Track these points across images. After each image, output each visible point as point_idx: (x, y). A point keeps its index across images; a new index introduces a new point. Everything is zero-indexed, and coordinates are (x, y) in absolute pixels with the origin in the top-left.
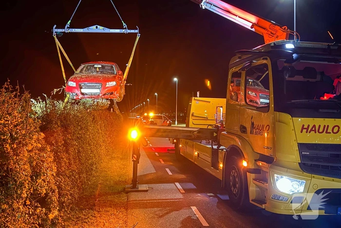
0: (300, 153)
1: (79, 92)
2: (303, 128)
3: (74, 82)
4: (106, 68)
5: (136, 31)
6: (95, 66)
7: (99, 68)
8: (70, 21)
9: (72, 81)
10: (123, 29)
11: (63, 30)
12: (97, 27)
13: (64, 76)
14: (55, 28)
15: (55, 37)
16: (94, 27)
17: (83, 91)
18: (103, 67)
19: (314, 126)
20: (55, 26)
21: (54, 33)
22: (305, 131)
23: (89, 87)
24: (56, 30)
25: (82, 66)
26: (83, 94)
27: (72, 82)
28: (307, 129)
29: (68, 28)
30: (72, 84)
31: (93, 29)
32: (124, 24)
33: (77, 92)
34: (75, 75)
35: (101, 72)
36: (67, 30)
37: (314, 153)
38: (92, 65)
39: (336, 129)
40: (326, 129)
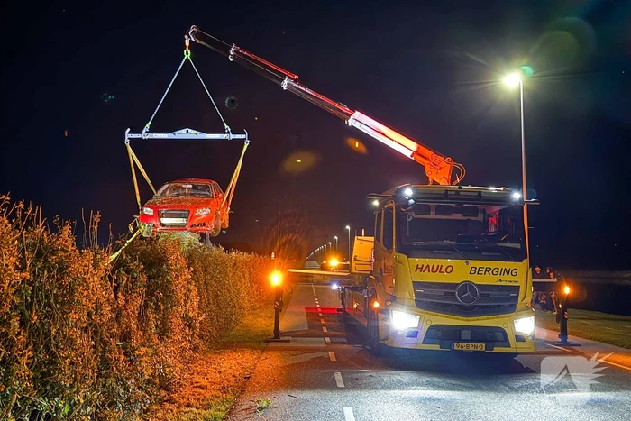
0: (415, 291)
1: (158, 223)
2: (417, 268)
3: (151, 208)
4: (200, 188)
5: (244, 136)
6: (184, 186)
7: (189, 188)
8: (149, 123)
9: (149, 207)
10: (225, 133)
11: (139, 136)
12: (187, 131)
13: (139, 201)
14: (129, 133)
15: (128, 145)
16: (184, 131)
17: (164, 220)
18: (195, 187)
19: (428, 266)
20: (129, 130)
21: (127, 140)
22: (419, 270)
23: (172, 216)
24: (128, 136)
25: (167, 186)
26: (163, 225)
27: (149, 209)
28: (421, 268)
29: (146, 132)
30: (148, 211)
31: (182, 134)
32: (226, 127)
33: (155, 222)
34: (154, 199)
35: (192, 194)
36: (145, 136)
37: (428, 291)
38: (179, 184)
39: (449, 269)
40: (439, 269)
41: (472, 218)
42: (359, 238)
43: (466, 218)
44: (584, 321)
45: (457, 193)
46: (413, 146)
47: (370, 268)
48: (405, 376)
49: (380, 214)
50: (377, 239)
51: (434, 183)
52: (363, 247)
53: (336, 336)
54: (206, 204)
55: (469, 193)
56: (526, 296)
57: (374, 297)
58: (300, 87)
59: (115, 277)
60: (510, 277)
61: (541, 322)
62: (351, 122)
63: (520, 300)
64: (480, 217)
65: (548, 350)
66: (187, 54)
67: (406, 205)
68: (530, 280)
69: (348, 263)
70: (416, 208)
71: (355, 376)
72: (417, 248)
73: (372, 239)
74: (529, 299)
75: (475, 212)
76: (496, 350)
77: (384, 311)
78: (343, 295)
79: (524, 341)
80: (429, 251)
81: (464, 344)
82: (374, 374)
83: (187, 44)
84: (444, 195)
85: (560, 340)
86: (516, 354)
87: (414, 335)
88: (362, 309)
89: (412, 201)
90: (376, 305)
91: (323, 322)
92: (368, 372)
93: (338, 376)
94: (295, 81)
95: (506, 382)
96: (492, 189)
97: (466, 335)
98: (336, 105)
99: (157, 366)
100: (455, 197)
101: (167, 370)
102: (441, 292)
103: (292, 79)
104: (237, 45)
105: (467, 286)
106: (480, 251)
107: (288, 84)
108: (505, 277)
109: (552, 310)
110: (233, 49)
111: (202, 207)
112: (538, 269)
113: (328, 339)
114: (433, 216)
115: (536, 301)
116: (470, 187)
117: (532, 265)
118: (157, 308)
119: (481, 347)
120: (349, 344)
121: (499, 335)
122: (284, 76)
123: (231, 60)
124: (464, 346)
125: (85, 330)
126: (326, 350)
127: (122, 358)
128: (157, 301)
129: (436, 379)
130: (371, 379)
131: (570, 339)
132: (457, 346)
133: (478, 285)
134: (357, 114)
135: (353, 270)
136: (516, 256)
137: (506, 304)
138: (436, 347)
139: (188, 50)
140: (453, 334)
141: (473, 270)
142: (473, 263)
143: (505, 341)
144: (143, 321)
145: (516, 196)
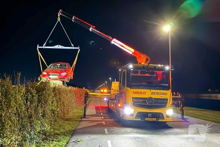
0: (133, 100)
1: (48, 77)
2: (134, 92)
3: (46, 72)
4: (63, 65)
5: (78, 48)
6: (57, 65)
7: (59, 66)
8: (46, 43)
10: (72, 47)
11: (42, 47)
12: (59, 46)
13: (42, 69)
14: (38, 46)
15: (38, 50)
16: (57, 46)
17: (50, 77)
18: (61, 65)
19: (137, 92)
20: (38, 45)
21: (38, 49)
23: (53, 75)
24: (38, 47)
25: (51, 65)
29: (44, 46)
31: (57, 47)
32: (72, 45)
33: (47, 77)
34: (47, 69)
35: (60, 68)
36: (44, 47)
37: (137, 100)
38: (56, 64)
39: (144, 93)
40: (141, 93)
41: (152, 76)
42: (114, 82)
43: (150, 75)
44: (189, 111)
45: (147, 67)
46: (133, 50)
47: (117, 92)
48: (129, 130)
49: (121, 74)
50: (120, 82)
51: (140, 63)
52: (115, 85)
53: (105, 116)
54: (65, 71)
55: (151, 67)
56: (170, 102)
57: (119, 103)
58: (95, 30)
59: (26, 95)
60: (165, 96)
61: (175, 111)
62: (112, 42)
63: (168, 103)
64: (155, 75)
65: (177, 120)
66: (59, 19)
67: (130, 71)
68: (172, 97)
69: (110, 91)
70: (134, 72)
71: (112, 130)
72: (134, 86)
73: (118, 82)
74: (171, 103)
75: (153, 73)
76: (160, 120)
77: (122, 107)
78: (108, 102)
79: (169, 117)
80: (138, 87)
81: (149, 118)
82: (118, 129)
83: (59, 16)
84: (143, 67)
85: (181, 117)
86: (167, 122)
87: (132, 115)
88: (115, 107)
89: (132, 70)
90: (119, 105)
91: (101, 111)
92: (116, 129)
93: (106, 130)
94: (94, 28)
95: (163, 132)
96: (159, 65)
97: (149, 115)
98: (107, 36)
99: (42, 127)
100: (147, 68)
101: (45, 128)
102: (141, 101)
103: (93, 27)
104: (75, 16)
105: (150, 99)
106: (155, 87)
107: (92, 29)
108: (163, 96)
109: (179, 107)
110: (73, 17)
111: (64, 72)
112: (174, 93)
113: (103, 117)
114: (139, 74)
115: (173, 104)
116: (152, 65)
117: (172, 92)
118: (42, 107)
119: (155, 119)
120: (110, 119)
121: (161, 116)
122: (90, 26)
123: (73, 21)
124: (149, 119)
125: (16, 114)
126: (102, 121)
127: (29, 124)
128: (42, 104)
129: (139, 131)
130: (117, 131)
131: (185, 117)
132: (146, 119)
133: (154, 98)
134: (114, 40)
135: (112, 93)
136: (167, 88)
137: (163, 105)
138: (140, 120)
139: (59, 18)
140: (145, 115)
141: (152, 93)
142: (152, 91)
143: (163, 117)
144: (37, 111)
145: (167, 68)
